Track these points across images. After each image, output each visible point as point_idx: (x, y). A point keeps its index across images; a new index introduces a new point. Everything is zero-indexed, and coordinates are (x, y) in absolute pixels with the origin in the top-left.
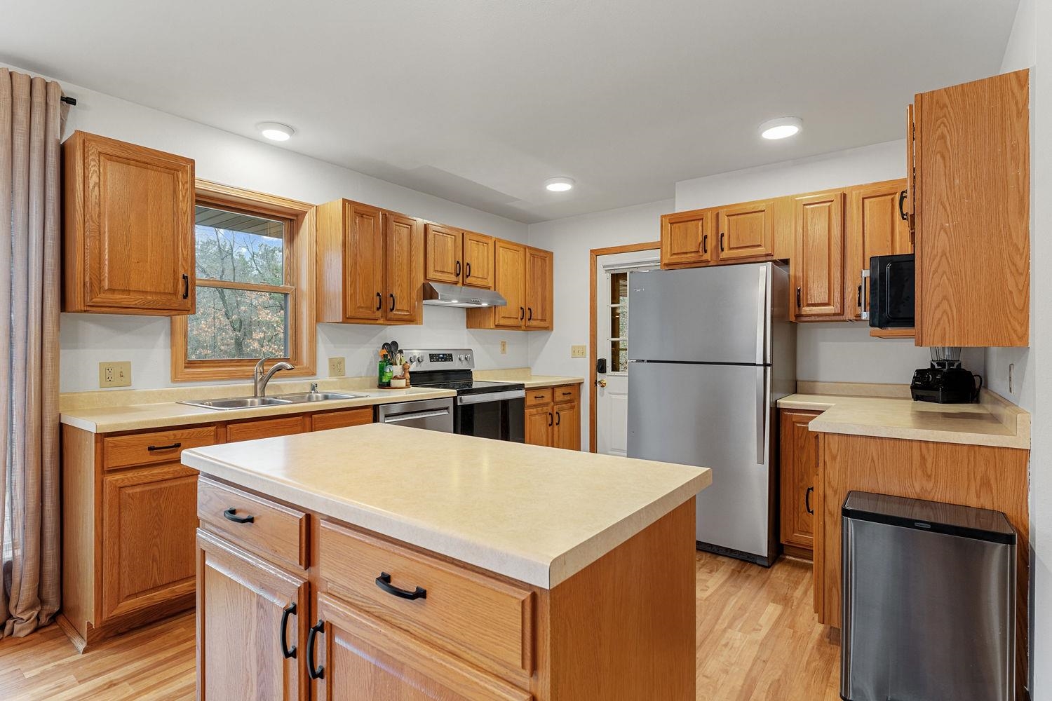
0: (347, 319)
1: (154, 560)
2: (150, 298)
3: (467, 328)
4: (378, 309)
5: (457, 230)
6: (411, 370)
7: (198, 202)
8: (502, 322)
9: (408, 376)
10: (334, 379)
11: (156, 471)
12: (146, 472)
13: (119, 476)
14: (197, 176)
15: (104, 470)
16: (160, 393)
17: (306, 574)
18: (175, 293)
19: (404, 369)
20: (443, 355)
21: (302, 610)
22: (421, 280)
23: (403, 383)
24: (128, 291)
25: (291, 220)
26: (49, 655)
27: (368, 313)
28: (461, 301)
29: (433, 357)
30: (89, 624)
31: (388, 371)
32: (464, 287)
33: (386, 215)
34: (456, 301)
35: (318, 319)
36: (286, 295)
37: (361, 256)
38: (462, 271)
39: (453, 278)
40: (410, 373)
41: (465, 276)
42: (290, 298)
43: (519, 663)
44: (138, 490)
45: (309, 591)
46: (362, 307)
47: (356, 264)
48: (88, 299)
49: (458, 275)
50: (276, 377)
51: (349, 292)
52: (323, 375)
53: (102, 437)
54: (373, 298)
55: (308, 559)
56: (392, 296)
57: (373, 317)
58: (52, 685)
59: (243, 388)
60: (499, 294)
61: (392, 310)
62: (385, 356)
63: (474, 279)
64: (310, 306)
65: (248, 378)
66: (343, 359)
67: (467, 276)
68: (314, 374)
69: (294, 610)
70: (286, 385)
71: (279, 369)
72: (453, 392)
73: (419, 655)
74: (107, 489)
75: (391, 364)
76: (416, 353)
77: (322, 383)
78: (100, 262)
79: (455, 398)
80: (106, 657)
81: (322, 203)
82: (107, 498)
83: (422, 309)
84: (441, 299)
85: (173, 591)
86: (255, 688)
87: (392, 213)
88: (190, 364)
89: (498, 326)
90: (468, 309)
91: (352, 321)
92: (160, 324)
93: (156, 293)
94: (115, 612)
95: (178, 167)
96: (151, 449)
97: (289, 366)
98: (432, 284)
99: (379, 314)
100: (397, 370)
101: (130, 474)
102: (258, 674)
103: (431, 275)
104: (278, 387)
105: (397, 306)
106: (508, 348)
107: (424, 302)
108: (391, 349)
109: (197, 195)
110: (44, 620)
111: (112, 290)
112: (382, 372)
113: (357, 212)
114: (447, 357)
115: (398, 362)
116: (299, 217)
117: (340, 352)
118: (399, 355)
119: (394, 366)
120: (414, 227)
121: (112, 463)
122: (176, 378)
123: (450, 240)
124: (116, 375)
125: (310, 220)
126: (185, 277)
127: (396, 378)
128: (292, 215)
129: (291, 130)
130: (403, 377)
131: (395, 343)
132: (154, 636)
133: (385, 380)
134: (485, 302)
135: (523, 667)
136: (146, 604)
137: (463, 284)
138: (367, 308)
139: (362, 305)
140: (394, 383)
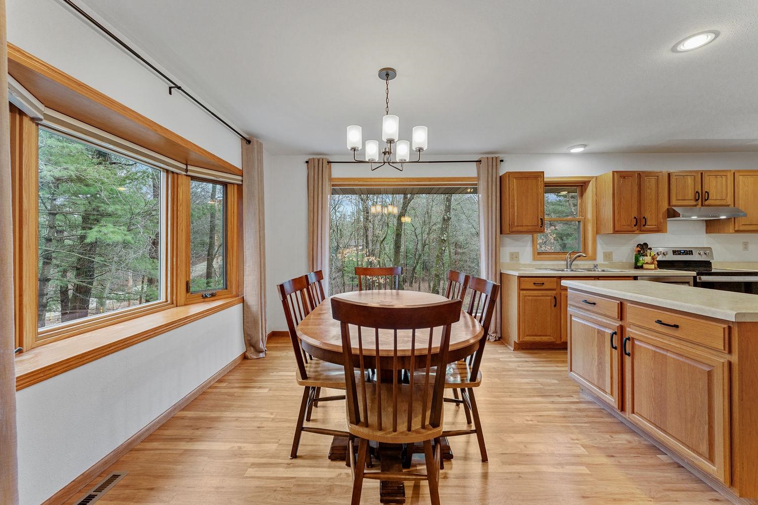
0: (616, 231)
1: (535, 325)
2: (529, 228)
3: (707, 233)
4: (635, 226)
5: (697, 172)
6: (658, 259)
7: (545, 186)
8: (742, 228)
9: (656, 263)
10: (607, 263)
11: (536, 292)
12: (533, 292)
13: (524, 292)
14: (545, 176)
15: (520, 289)
16: (529, 264)
17: (620, 323)
18: (538, 225)
19: (653, 258)
20: (684, 251)
21: (619, 333)
22: (665, 206)
23: (653, 266)
24: (522, 226)
25: (582, 186)
26: (502, 348)
27: (629, 228)
28: (699, 216)
29: (675, 252)
30: (515, 342)
31: (641, 259)
32: (702, 207)
33: (640, 175)
34: (696, 217)
35: (597, 233)
36: (579, 222)
37: (624, 198)
38: (702, 197)
39: (694, 203)
40: (658, 261)
41: (704, 200)
42: (581, 224)
43: (723, 348)
44: (530, 298)
45: (622, 328)
46: (624, 225)
47: (621, 203)
48: (511, 230)
49: (697, 200)
50: (578, 260)
51: (616, 218)
52: (600, 259)
53: (520, 277)
54: (632, 220)
55: (621, 316)
56: (644, 218)
57: (632, 230)
58: (508, 356)
59: (561, 264)
60: (739, 209)
61: (644, 226)
62: (639, 251)
63: (712, 201)
64: (593, 227)
65: (563, 260)
66: (612, 252)
67: (706, 200)
68: (595, 259)
69: (615, 333)
70: (581, 264)
71: (579, 256)
72: (694, 273)
73: (675, 347)
74: (521, 296)
75: (644, 256)
76: (661, 250)
77: (600, 264)
78: (514, 217)
79: (695, 278)
80: (520, 354)
81: (599, 175)
82: (521, 299)
83: (667, 223)
84: (682, 217)
85: (542, 339)
86: (597, 361)
87: (643, 172)
88: (539, 254)
89: (737, 231)
90: (706, 221)
91: (619, 232)
92: (529, 238)
93: (531, 226)
94: (524, 340)
95: (538, 176)
96: (534, 284)
97: (584, 255)
98: (675, 208)
99: (635, 228)
100: (648, 259)
101: (528, 292)
102: (598, 356)
103: (674, 202)
104: (577, 265)
105: (648, 223)
106: (750, 246)
107: (668, 219)
108: (643, 248)
109: (545, 183)
110: (497, 338)
111: (518, 226)
112: (637, 260)
113: (621, 176)
114: (690, 253)
115: (648, 254)
116: (586, 184)
117: (609, 249)
118: (649, 251)
119: (645, 257)
120: (660, 177)
121: (523, 287)
122: (534, 259)
123: (690, 180)
124: (515, 256)
125: (592, 184)
126: (541, 219)
127: (647, 263)
128: (582, 183)
129: (585, 146)
130: (652, 263)
131: (646, 244)
132: (536, 353)
133: (639, 264)
134: (723, 215)
135: (724, 349)
136: (533, 340)
137: (702, 205)
138: (628, 225)
139: (625, 224)
140: (645, 266)
